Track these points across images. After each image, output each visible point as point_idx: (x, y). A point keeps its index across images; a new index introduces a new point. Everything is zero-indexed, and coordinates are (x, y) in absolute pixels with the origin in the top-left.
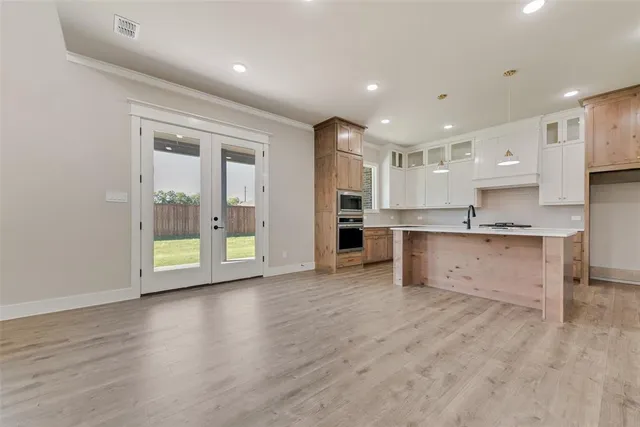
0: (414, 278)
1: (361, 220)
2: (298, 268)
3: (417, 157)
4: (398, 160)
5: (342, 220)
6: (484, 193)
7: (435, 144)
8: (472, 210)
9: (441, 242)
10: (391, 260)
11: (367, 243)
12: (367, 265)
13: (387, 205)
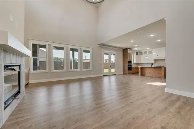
0: (142, 74)
1: (131, 65)
2: (120, 74)
3: (141, 53)
4: (137, 54)
5: (129, 65)
6: (155, 60)
7: (145, 51)
8: (152, 64)
9: (147, 69)
10: (138, 73)
11: (132, 69)
12: (132, 73)
13: (135, 62)
